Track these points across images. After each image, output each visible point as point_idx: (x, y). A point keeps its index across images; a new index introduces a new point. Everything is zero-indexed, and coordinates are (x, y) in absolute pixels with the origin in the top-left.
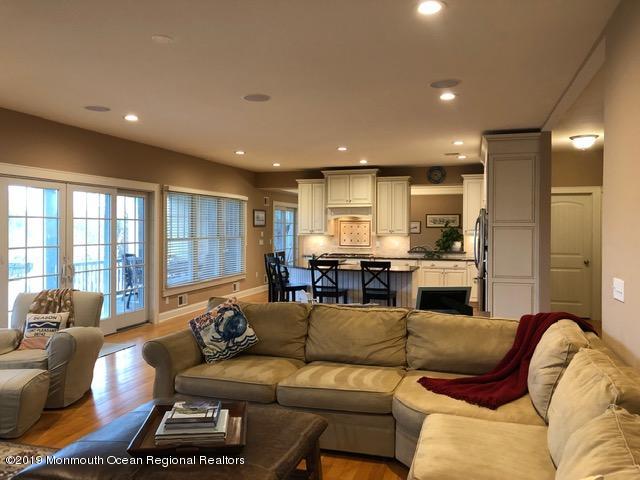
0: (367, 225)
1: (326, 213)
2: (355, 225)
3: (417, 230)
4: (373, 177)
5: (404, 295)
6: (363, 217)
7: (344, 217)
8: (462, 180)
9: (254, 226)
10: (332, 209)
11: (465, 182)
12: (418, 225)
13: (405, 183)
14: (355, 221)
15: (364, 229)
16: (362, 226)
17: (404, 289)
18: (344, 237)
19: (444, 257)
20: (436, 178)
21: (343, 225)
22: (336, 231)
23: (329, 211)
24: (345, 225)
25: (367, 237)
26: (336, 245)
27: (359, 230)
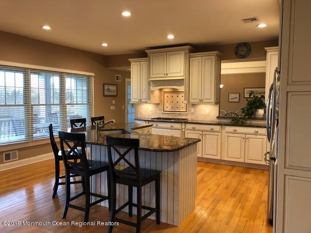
0: (183, 95)
1: (149, 85)
2: (175, 95)
3: (237, 100)
4: (185, 54)
5: (171, 176)
6: (180, 89)
7: (167, 89)
8: (266, 52)
9: (104, 96)
10: (153, 81)
11: (269, 54)
12: (237, 96)
13: (213, 57)
16: (181, 95)
17: (171, 169)
18: (167, 105)
19: (248, 122)
20: (243, 53)
21: (166, 95)
22: (161, 101)
23: (151, 83)
24: (167, 95)
25: (183, 105)
26: (161, 110)
27: (178, 99)
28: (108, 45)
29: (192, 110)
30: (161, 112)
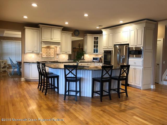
0: (53, 50)
1: (41, 44)
2: (48, 49)
4: (61, 31)
6: (53, 46)
10: (43, 42)
14: (48, 47)
15: (52, 51)
16: (51, 50)
18: (43, 54)
20: (77, 34)
23: (43, 43)
24: (44, 49)
25: (53, 54)
26: (40, 57)
27: (50, 51)
28: (28, 17)
29: (57, 57)
30: (40, 58)
